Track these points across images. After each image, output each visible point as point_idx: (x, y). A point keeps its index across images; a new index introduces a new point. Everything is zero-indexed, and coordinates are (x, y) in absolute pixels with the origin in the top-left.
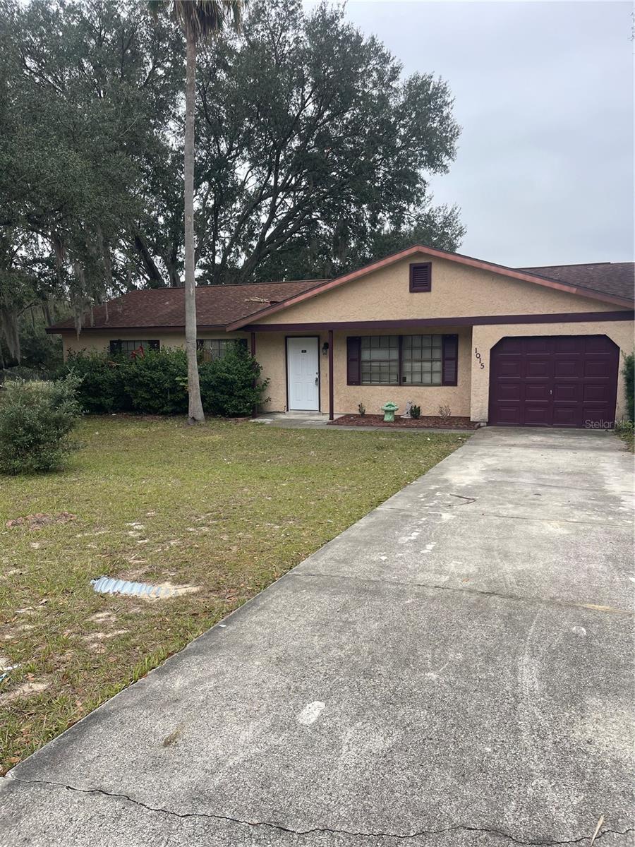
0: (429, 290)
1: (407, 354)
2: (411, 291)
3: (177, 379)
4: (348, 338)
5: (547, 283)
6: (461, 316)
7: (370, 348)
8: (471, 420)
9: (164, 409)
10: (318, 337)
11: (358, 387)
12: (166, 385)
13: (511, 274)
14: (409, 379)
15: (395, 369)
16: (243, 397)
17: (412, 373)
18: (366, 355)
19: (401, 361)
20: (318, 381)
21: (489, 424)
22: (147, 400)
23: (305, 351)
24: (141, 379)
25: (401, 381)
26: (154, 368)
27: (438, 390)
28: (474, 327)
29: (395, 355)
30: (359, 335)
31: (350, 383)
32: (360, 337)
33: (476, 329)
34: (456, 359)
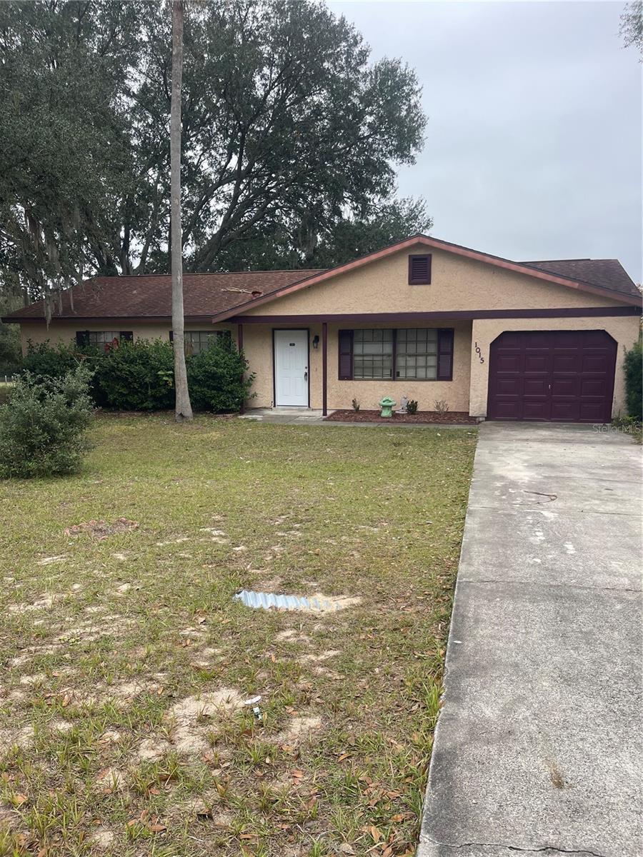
0: (428, 282)
1: (401, 349)
2: (411, 283)
3: (159, 373)
4: (340, 331)
5: (550, 278)
6: (460, 310)
7: (363, 342)
8: (470, 415)
9: (144, 405)
10: (308, 329)
11: (350, 382)
12: (147, 379)
13: (514, 267)
14: (402, 374)
15: (388, 363)
16: (230, 392)
17: (406, 368)
18: (358, 349)
19: (394, 355)
20: (308, 376)
21: (487, 419)
22: (125, 395)
23: (294, 345)
24: (119, 373)
25: (395, 376)
26: (132, 362)
27: (433, 385)
28: (474, 321)
29: (388, 349)
30: (352, 328)
31: (341, 378)
32: (352, 331)
33: (476, 323)
34: (451, 354)
